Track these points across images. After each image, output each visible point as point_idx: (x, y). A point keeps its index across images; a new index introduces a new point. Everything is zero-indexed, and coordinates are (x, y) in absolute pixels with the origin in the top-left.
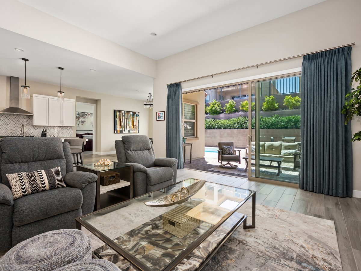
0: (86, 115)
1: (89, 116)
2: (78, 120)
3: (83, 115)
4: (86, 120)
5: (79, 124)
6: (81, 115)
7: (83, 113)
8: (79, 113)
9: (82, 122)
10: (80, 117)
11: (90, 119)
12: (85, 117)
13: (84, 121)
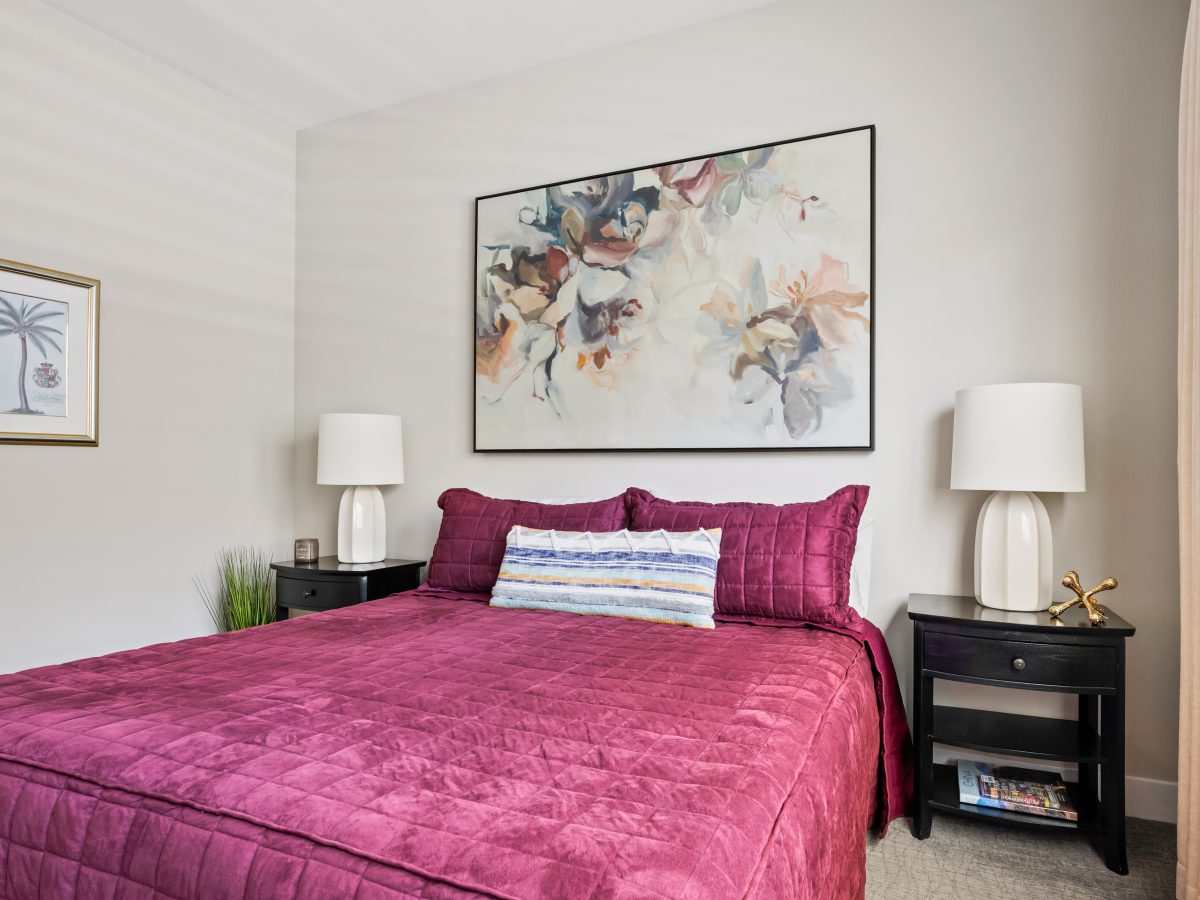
0: (650, 198)
1: (693, 216)
2: (543, 300)
3: (607, 216)
4: (645, 279)
5: (548, 365)
6: (578, 217)
7: (605, 185)
8: (560, 203)
9: (586, 318)
10: (564, 247)
11: (700, 251)
12: (634, 237)
13: (618, 309)
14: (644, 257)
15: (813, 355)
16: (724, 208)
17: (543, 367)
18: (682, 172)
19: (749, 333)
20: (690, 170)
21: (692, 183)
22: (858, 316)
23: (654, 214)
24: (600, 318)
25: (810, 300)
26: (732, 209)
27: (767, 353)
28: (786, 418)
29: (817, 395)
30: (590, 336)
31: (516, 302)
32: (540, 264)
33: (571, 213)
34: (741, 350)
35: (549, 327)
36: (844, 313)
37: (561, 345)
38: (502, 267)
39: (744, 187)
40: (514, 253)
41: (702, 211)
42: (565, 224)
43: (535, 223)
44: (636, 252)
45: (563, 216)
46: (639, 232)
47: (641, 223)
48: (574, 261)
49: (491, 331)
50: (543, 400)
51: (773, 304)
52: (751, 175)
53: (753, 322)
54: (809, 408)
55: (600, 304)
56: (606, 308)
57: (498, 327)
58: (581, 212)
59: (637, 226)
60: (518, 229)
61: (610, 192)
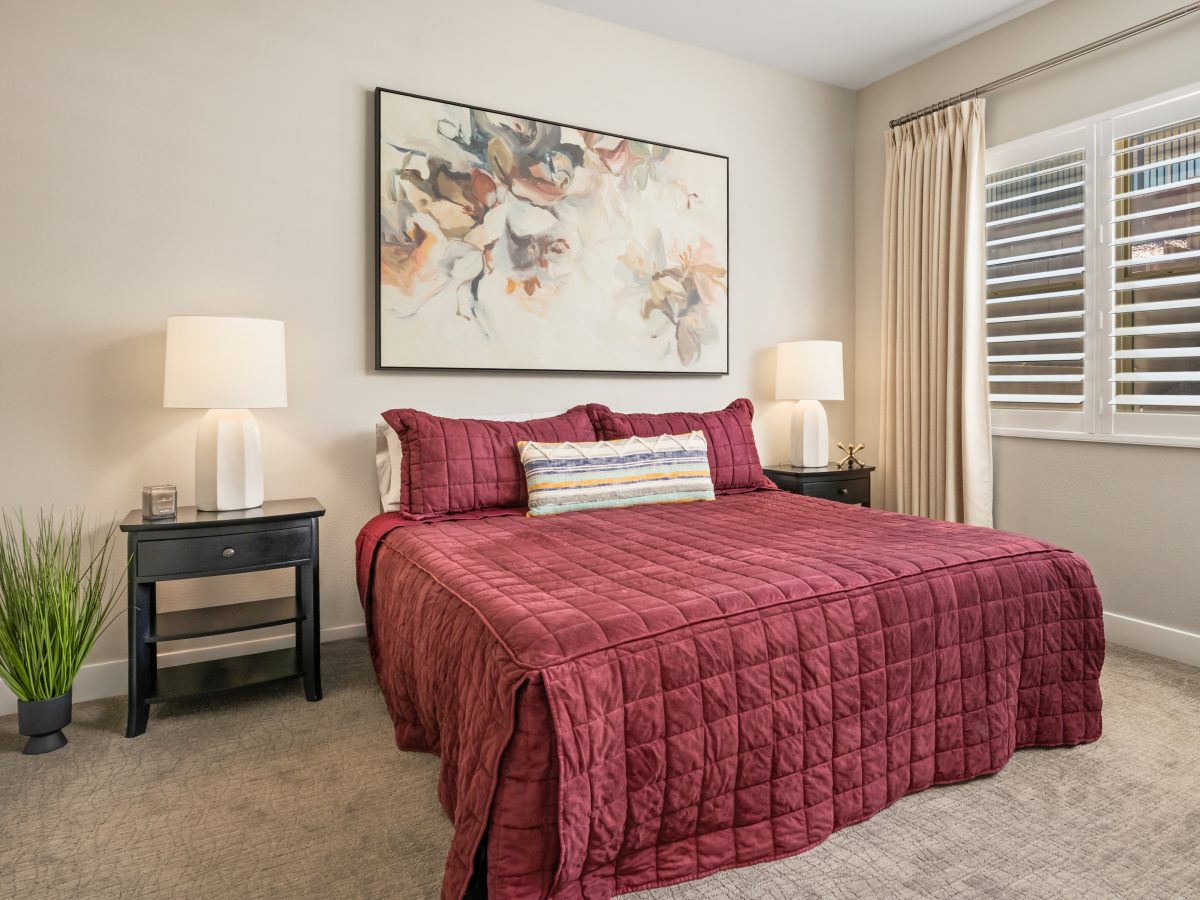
0: (575, 154)
1: (611, 182)
2: (468, 221)
3: (535, 157)
4: (571, 224)
5: (474, 285)
6: (506, 150)
7: (534, 129)
8: (487, 129)
9: (515, 246)
10: (492, 173)
11: (618, 211)
12: (562, 185)
13: (547, 245)
14: (571, 204)
15: (696, 307)
16: (635, 183)
17: (469, 286)
18: (601, 142)
19: (654, 283)
20: (611, 143)
21: (611, 153)
22: (721, 284)
23: (578, 169)
24: (530, 250)
25: (693, 267)
26: (642, 186)
27: (666, 301)
28: (679, 350)
29: (697, 334)
30: (520, 264)
31: (434, 213)
32: (464, 183)
33: (497, 142)
34: (649, 296)
35: (476, 248)
36: (713, 280)
37: (489, 268)
38: (416, 174)
39: (650, 171)
40: (431, 162)
41: (618, 180)
42: (492, 151)
43: (457, 139)
44: (563, 198)
45: (490, 143)
46: (566, 181)
47: (568, 174)
48: (502, 190)
49: (403, 239)
50: (468, 319)
51: (670, 265)
52: (656, 165)
53: (657, 277)
54: (693, 344)
55: (530, 236)
56: (535, 241)
57: (412, 236)
58: (510, 146)
59: (564, 176)
60: (436, 139)
61: (538, 136)
